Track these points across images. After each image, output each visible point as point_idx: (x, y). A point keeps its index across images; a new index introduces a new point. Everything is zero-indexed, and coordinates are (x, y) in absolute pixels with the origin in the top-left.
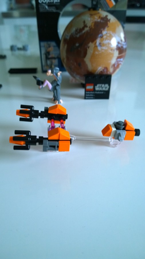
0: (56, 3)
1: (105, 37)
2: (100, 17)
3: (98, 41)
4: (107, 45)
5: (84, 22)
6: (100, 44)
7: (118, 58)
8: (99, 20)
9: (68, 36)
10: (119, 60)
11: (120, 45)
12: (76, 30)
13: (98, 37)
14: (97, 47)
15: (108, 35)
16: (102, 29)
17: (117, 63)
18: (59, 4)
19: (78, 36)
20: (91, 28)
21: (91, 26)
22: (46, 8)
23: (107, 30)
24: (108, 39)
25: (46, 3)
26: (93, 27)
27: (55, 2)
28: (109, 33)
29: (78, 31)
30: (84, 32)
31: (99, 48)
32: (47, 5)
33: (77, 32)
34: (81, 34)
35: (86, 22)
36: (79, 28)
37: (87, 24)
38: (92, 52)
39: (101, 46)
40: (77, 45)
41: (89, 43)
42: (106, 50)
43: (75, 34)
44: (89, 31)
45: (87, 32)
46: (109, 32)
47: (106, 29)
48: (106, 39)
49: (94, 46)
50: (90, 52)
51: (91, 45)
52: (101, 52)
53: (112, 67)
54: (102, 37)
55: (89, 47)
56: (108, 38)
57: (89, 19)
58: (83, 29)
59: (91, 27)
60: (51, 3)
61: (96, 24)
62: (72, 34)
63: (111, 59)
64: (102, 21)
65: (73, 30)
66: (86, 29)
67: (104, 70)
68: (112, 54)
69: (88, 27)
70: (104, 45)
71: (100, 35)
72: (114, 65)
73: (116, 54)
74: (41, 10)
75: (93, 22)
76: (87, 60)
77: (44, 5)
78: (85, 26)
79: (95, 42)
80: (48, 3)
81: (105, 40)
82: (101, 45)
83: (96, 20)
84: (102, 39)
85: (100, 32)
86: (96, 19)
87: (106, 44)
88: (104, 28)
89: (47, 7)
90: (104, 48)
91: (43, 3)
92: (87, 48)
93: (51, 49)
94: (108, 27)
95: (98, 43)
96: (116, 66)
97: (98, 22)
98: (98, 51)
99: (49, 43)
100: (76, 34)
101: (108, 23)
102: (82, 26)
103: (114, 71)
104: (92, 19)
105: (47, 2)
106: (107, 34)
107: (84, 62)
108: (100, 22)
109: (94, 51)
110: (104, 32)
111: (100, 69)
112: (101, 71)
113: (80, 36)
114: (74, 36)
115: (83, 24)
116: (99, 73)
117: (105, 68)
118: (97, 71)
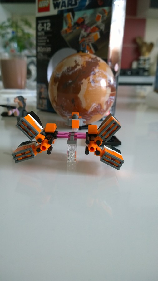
1: (97, 74)
2: (90, 58)
3: (91, 77)
5: (76, 61)
6: (93, 80)
7: (111, 95)
8: (90, 60)
9: (58, 74)
10: (111, 97)
12: (68, 69)
13: (91, 74)
15: (100, 73)
16: (94, 68)
17: (110, 100)
19: (70, 73)
20: (83, 67)
21: (83, 64)
26: (85, 66)
29: (70, 69)
30: (76, 69)
31: (93, 85)
33: (69, 70)
34: (73, 71)
36: (71, 67)
37: (79, 63)
39: (95, 83)
40: (70, 81)
41: (82, 79)
42: (99, 87)
43: (67, 72)
44: (81, 69)
45: (80, 69)
46: (100, 70)
47: (98, 67)
50: (84, 88)
51: (85, 81)
52: (94, 89)
54: (94, 74)
56: (101, 76)
57: (80, 59)
58: (75, 67)
59: (83, 66)
61: (88, 63)
62: (64, 72)
63: (104, 95)
64: (93, 61)
65: (65, 69)
66: (78, 67)
67: (98, 106)
69: (81, 65)
70: (97, 81)
71: (92, 73)
72: (107, 102)
73: (109, 91)
75: (84, 62)
76: (81, 96)
78: (77, 65)
79: (88, 79)
81: (98, 77)
82: (95, 81)
84: (95, 76)
85: (92, 70)
86: (87, 59)
87: (99, 81)
88: (96, 67)
90: (98, 84)
92: (81, 85)
95: (91, 80)
96: (109, 103)
97: (89, 61)
98: (92, 87)
100: (68, 72)
101: (99, 63)
102: (74, 64)
104: (83, 59)
106: (99, 71)
107: (78, 98)
108: (91, 62)
110: (96, 70)
111: (94, 105)
112: (96, 108)
113: (72, 73)
114: (66, 74)
115: (75, 63)
116: (92, 110)
117: (98, 104)
118: (91, 108)
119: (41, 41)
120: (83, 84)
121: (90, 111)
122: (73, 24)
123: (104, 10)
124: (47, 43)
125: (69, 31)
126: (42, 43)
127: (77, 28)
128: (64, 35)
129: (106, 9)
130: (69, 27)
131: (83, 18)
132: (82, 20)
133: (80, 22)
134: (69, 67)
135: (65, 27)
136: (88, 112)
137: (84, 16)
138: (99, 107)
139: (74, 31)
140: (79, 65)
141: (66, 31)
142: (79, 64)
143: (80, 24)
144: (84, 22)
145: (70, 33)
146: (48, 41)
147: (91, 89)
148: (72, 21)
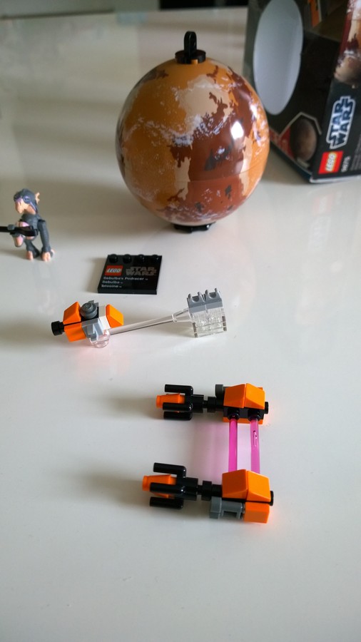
2: (229, 76)
5: (212, 96)
8: (234, 83)
9: (183, 139)
12: (206, 120)
14: (256, 141)
19: (216, 132)
20: (234, 108)
21: (232, 101)
26: (237, 104)
29: (212, 120)
30: (225, 119)
33: (209, 125)
34: (221, 125)
36: (211, 115)
37: (221, 99)
40: (221, 151)
43: (206, 130)
55: (244, 148)
57: (217, 87)
58: (220, 113)
59: (234, 105)
61: (236, 93)
62: (197, 129)
65: (197, 121)
66: (228, 112)
69: (228, 105)
75: (229, 93)
78: (221, 106)
79: (251, 133)
83: (230, 86)
86: (228, 82)
92: (242, 151)
97: (235, 89)
100: (209, 128)
102: (213, 107)
104: (221, 85)
107: (238, 182)
113: (220, 130)
114: (207, 135)
115: (212, 100)
134: (207, 115)
140: (226, 106)
142: (224, 102)
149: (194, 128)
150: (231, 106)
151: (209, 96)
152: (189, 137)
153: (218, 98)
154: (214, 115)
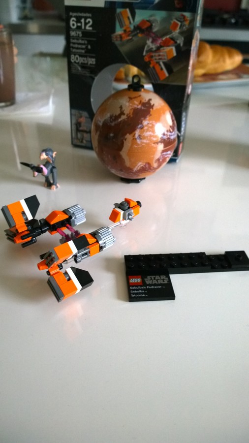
0: (91, 64)
1: (145, 128)
2: (140, 102)
3: (137, 133)
4: (149, 138)
5: (121, 107)
6: (139, 136)
7: (163, 151)
8: (139, 107)
9: (100, 122)
10: (164, 153)
11: (165, 137)
12: (111, 117)
13: (137, 128)
14: (136, 139)
15: (150, 125)
16: (143, 119)
17: (163, 157)
18: (93, 66)
19: (113, 124)
20: (128, 117)
21: (130, 113)
22: (78, 70)
23: (149, 120)
24: (150, 131)
25: (78, 63)
26: (132, 116)
27: (89, 63)
28: (151, 124)
29: (113, 118)
30: (120, 120)
31: (138, 141)
32: (80, 66)
33: (111, 120)
34: (116, 122)
35: (124, 108)
36: (114, 115)
38: (130, 145)
39: (141, 139)
40: (112, 135)
41: (126, 134)
42: (146, 144)
43: (109, 122)
44: (126, 120)
45: (124, 120)
46: (151, 122)
47: (148, 118)
48: (148, 130)
49: (132, 138)
50: (127, 145)
51: (129, 137)
52: (141, 146)
53: (156, 162)
54: (142, 128)
55: (125, 139)
56: (150, 129)
57: (127, 104)
58: (119, 116)
59: (129, 115)
60: (84, 64)
61: (136, 111)
62: (106, 120)
63: (154, 153)
64: (143, 108)
65: (107, 116)
66: (123, 117)
67: (145, 165)
68: (156, 148)
69: (126, 114)
70: (144, 138)
71: (139, 126)
72: (159, 160)
73: (161, 147)
74: (73, 71)
75: (131, 109)
76: (124, 153)
77: (76, 65)
78: (122, 113)
79: (133, 133)
80: (82, 63)
81: (146, 132)
82: (141, 137)
83: (135, 106)
84: (142, 130)
85: (140, 122)
86: (136, 104)
87: (147, 137)
88: (145, 117)
89: (80, 69)
90: (145, 141)
91: (75, 62)
92: (124, 140)
93: (83, 120)
94: (151, 115)
95: (137, 136)
96: (161, 160)
97: (138, 109)
98: (138, 144)
99: (81, 112)
101: (151, 110)
102: (118, 112)
103: (159, 166)
104: (131, 105)
105: (80, 62)
106: (148, 124)
107: (120, 156)
108: (141, 109)
109: (132, 144)
110: (145, 123)
111: (140, 165)
112: (142, 167)
113: (115, 124)
114: (108, 124)
115: (120, 109)
116: (139, 169)
117: (146, 163)
118: (137, 167)
119: (76, 46)
120: (127, 140)
121: (135, 169)
122: (132, 27)
123: (184, 17)
124: (87, 51)
125: (126, 38)
126: (77, 48)
127: (140, 35)
128: (117, 43)
129: (187, 15)
130: (125, 31)
131: (149, 21)
132: (148, 24)
133: (144, 27)
134: (113, 115)
135: (119, 31)
136: (133, 171)
137: (152, 19)
138: (147, 166)
139: (135, 39)
140: (124, 114)
141: (121, 37)
142: (125, 112)
143: (145, 29)
144: (150, 27)
145: (128, 41)
146: (89, 47)
147: (136, 146)
148: (130, 23)
149: (105, 118)
150: (127, 116)
151: (120, 106)
152: (102, 122)
153: (123, 109)
154: (116, 116)
